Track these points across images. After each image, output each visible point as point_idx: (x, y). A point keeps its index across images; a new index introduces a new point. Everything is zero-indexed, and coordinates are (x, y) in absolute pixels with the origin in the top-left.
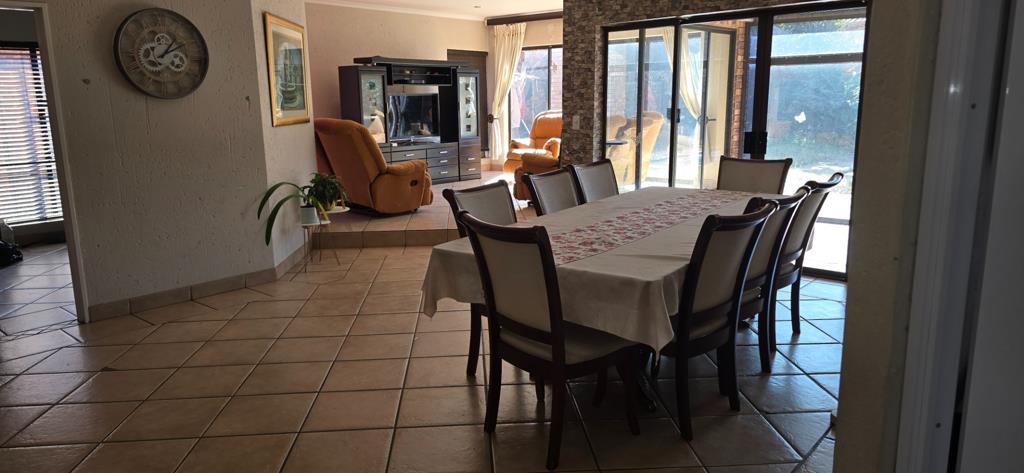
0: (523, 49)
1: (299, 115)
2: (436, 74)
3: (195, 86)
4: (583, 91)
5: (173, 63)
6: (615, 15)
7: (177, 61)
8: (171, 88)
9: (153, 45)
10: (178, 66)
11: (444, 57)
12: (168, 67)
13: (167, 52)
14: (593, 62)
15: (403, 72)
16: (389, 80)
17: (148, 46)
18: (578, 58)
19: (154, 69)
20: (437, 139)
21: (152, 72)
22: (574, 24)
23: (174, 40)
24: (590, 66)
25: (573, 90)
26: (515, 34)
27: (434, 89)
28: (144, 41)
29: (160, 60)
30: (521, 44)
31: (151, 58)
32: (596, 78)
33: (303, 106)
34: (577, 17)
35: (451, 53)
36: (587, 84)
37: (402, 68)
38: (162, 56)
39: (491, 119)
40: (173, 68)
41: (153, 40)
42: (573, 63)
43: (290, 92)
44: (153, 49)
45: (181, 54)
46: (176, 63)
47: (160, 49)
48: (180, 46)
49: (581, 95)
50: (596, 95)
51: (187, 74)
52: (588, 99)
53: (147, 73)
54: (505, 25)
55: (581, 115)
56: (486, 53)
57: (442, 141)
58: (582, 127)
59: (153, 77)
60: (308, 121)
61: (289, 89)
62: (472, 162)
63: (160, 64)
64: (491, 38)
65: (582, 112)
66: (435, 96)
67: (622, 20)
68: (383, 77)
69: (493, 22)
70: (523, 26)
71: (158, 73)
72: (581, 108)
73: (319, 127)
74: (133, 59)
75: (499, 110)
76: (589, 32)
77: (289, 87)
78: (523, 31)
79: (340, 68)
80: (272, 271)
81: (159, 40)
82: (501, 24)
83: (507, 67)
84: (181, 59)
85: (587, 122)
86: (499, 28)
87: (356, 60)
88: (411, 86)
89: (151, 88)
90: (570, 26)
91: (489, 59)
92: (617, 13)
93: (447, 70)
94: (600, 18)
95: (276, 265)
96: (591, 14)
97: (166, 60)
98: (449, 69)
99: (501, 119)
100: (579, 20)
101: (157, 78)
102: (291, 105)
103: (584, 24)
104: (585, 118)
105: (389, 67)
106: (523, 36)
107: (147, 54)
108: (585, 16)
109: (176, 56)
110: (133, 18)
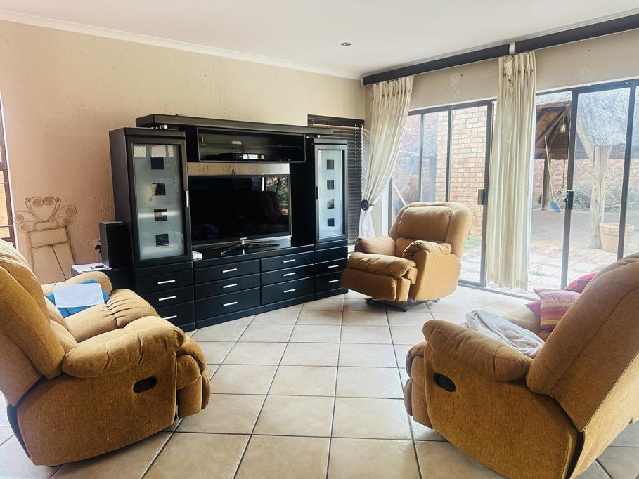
2: (280, 146)
16: (191, 153)
20: (285, 239)
26: (397, 93)
27: (282, 169)
30: (407, 107)
35: (312, 119)
56: (362, 122)
57: (294, 242)
64: (368, 101)
69: (371, 79)
78: (409, 87)
82: (381, 81)
86: (379, 88)
87: (138, 121)
105: (192, 131)
106: (409, 96)
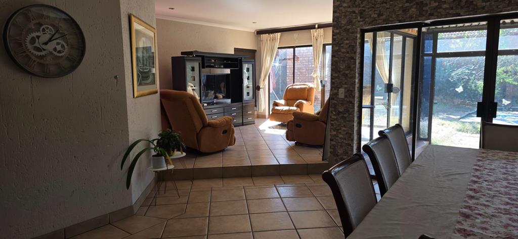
0: (279, 48)
1: (150, 88)
2: (230, 62)
3: (73, 68)
4: (347, 72)
5: (55, 49)
6: (372, 21)
7: (59, 48)
8: (53, 69)
9: (38, 34)
10: (59, 52)
11: (232, 52)
12: (51, 53)
13: (50, 40)
14: (355, 53)
15: (211, 60)
16: (203, 66)
17: (34, 35)
18: (343, 50)
19: (39, 54)
20: (229, 101)
21: (38, 57)
22: (341, 28)
23: (57, 31)
24: (352, 55)
25: (340, 72)
26: (274, 39)
27: (228, 71)
28: (30, 31)
29: (44, 47)
30: (277, 45)
31: (37, 45)
32: (357, 63)
33: (154, 82)
34: (343, 22)
35: (236, 50)
36: (350, 68)
37: (210, 58)
38: (46, 44)
39: (258, 88)
40: (56, 53)
41: (38, 31)
42: (339, 53)
43: (145, 73)
44: (38, 37)
45: (62, 42)
46: (58, 50)
47: (45, 38)
48: (63, 36)
49: (346, 75)
50: (357, 75)
51: (68, 59)
52: (351, 78)
53: (33, 57)
54: (267, 34)
55: (345, 88)
56: (256, 51)
57: (232, 102)
58: (346, 96)
59: (38, 60)
60: (156, 92)
61: (146, 70)
62: (250, 114)
63: (44, 50)
64: (259, 42)
65: (346, 86)
66: (227, 75)
67: (378, 24)
68: (199, 63)
69: (260, 32)
70: (279, 34)
71: (42, 57)
72: (346, 84)
73: (163, 96)
74: (20, 45)
75: (264, 84)
76: (353, 33)
77: (146, 69)
78: (279, 38)
79: (172, 57)
80: (131, 208)
81: (44, 30)
82: (266, 33)
83: (268, 58)
84: (63, 46)
85: (350, 93)
86: (264, 37)
87: (182, 53)
88: (215, 69)
89: (36, 70)
90: (337, 29)
91: (257, 54)
92: (375, 20)
93: (236, 60)
94: (361, 23)
95: (134, 202)
96: (354, 20)
97: (50, 47)
98: (237, 59)
99: (264, 88)
100: (345, 25)
101: (42, 61)
102: (145, 82)
103: (349, 27)
104: (348, 90)
105: (203, 57)
106: (278, 40)
107: (33, 41)
108: (350, 22)
109: (58, 44)
110: (21, 11)
